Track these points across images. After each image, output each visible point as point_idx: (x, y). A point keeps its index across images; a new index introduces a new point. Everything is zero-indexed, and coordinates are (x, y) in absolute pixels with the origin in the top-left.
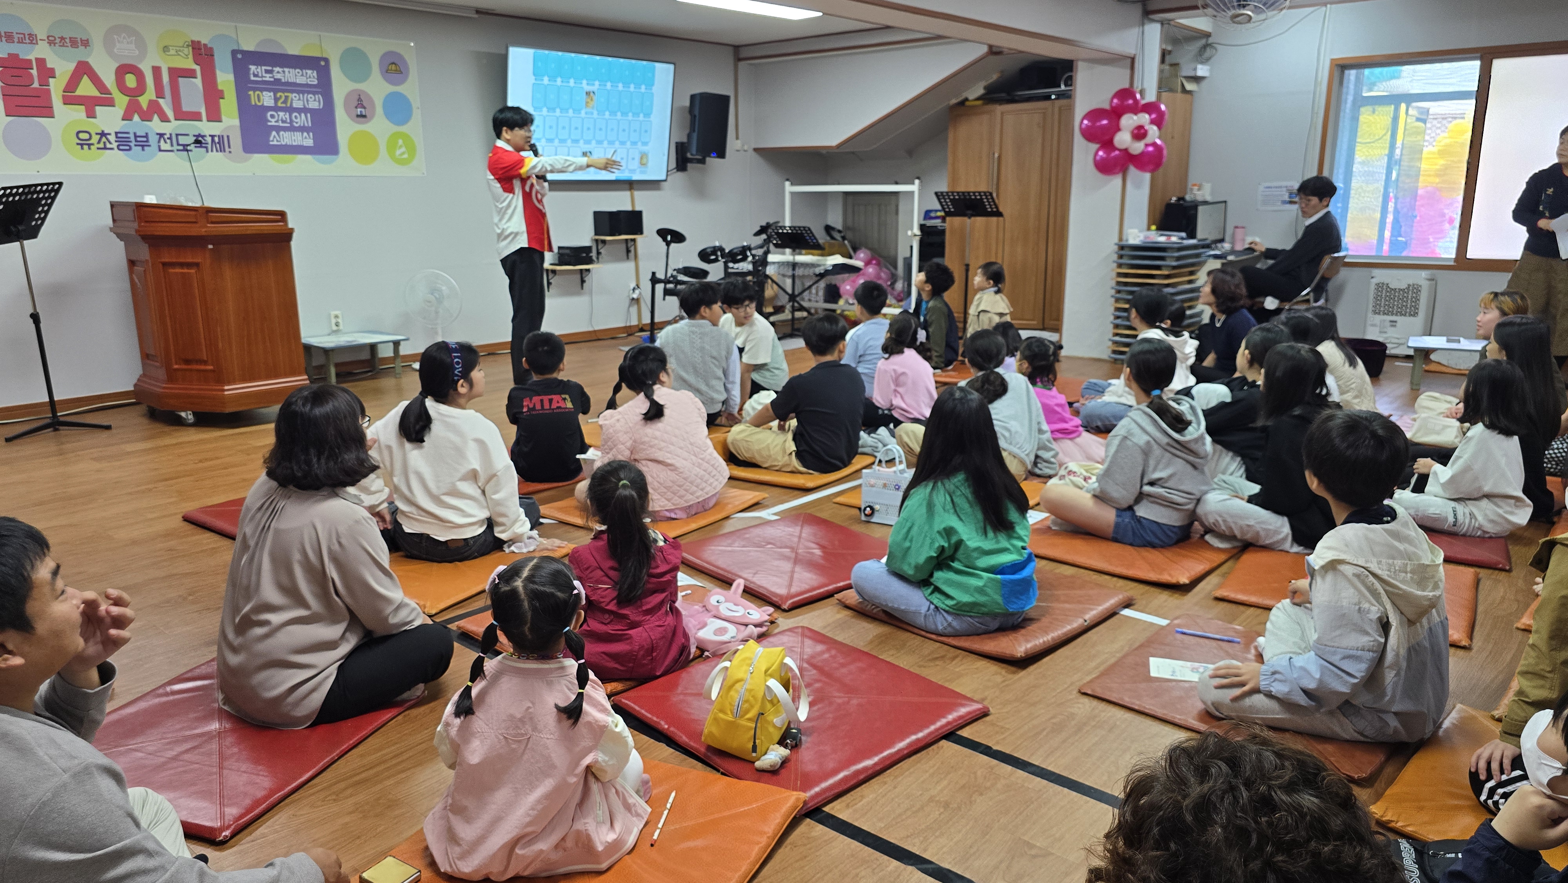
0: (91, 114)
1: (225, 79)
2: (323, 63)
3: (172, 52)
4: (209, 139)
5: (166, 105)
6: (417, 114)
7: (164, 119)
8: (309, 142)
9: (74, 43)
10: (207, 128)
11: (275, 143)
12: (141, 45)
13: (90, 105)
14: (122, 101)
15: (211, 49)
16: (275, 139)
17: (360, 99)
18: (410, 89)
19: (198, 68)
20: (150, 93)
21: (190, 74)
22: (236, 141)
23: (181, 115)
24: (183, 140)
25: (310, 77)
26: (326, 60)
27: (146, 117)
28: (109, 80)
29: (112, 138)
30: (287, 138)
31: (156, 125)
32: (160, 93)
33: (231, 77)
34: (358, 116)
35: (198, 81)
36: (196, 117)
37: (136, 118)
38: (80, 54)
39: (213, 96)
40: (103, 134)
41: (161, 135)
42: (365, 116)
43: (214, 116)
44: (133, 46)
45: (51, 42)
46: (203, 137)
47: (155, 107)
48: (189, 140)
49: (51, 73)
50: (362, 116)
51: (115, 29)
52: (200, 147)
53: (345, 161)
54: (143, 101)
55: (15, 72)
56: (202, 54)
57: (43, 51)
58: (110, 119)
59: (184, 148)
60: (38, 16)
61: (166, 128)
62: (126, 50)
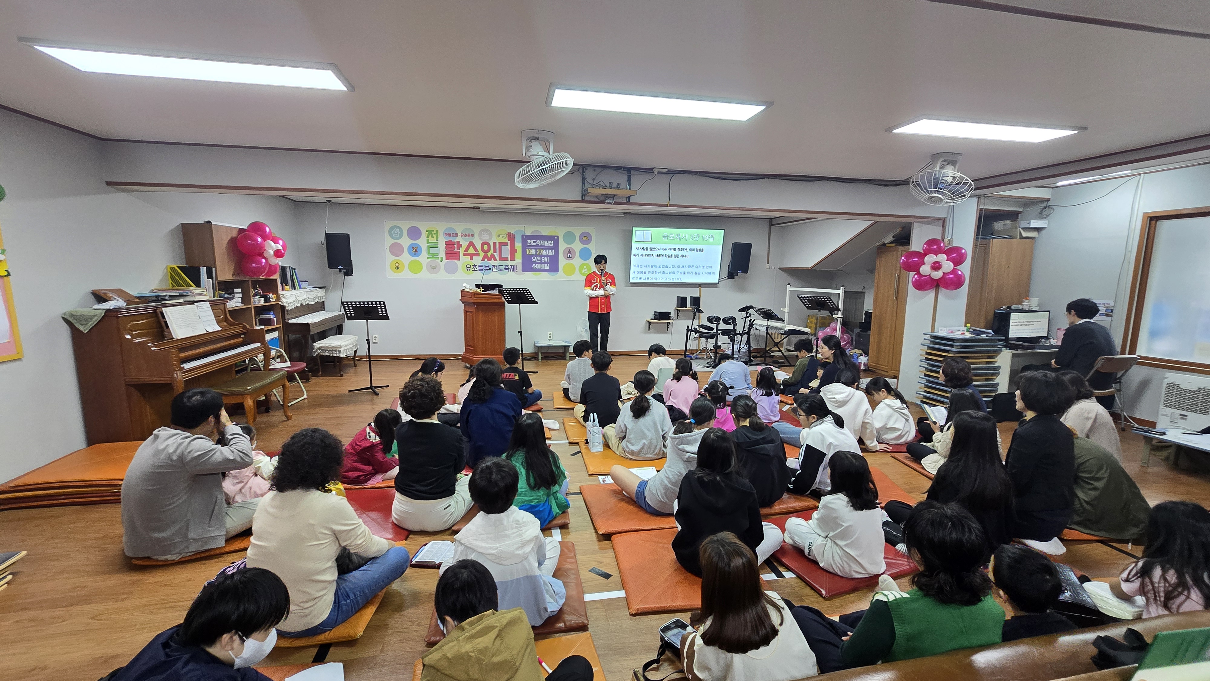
0: (472, 259)
1: (518, 246)
2: (556, 238)
3: (501, 237)
4: (510, 267)
5: (497, 256)
7: (495, 260)
8: (548, 268)
9: (469, 236)
10: (510, 263)
11: (535, 268)
12: (491, 235)
13: (472, 256)
14: (482, 254)
15: (515, 235)
17: (569, 251)
18: (591, 246)
19: (509, 242)
20: (492, 252)
21: (506, 244)
22: (520, 267)
23: (501, 259)
24: (501, 267)
25: (551, 243)
26: (558, 237)
27: (489, 260)
28: (479, 248)
29: (477, 267)
30: (540, 266)
31: (492, 262)
32: (495, 251)
33: (521, 245)
34: (568, 258)
35: (509, 247)
36: (506, 259)
37: (486, 260)
38: (470, 239)
39: (513, 251)
40: (475, 266)
41: (494, 266)
43: (513, 258)
44: (488, 236)
45: (462, 236)
46: (508, 266)
47: (493, 256)
48: (503, 267)
49: (461, 246)
50: (570, 257)
51: (483, 230)
52: (507, 269)
53: (561, 275)
54: (489, 254)
55: (450, 246)
56: (511, 237)
57: (459, 239)
58: (478, 261)
59: (501, 270)
60: (459, 227)
61: (496, 263)
62: (485, 237)
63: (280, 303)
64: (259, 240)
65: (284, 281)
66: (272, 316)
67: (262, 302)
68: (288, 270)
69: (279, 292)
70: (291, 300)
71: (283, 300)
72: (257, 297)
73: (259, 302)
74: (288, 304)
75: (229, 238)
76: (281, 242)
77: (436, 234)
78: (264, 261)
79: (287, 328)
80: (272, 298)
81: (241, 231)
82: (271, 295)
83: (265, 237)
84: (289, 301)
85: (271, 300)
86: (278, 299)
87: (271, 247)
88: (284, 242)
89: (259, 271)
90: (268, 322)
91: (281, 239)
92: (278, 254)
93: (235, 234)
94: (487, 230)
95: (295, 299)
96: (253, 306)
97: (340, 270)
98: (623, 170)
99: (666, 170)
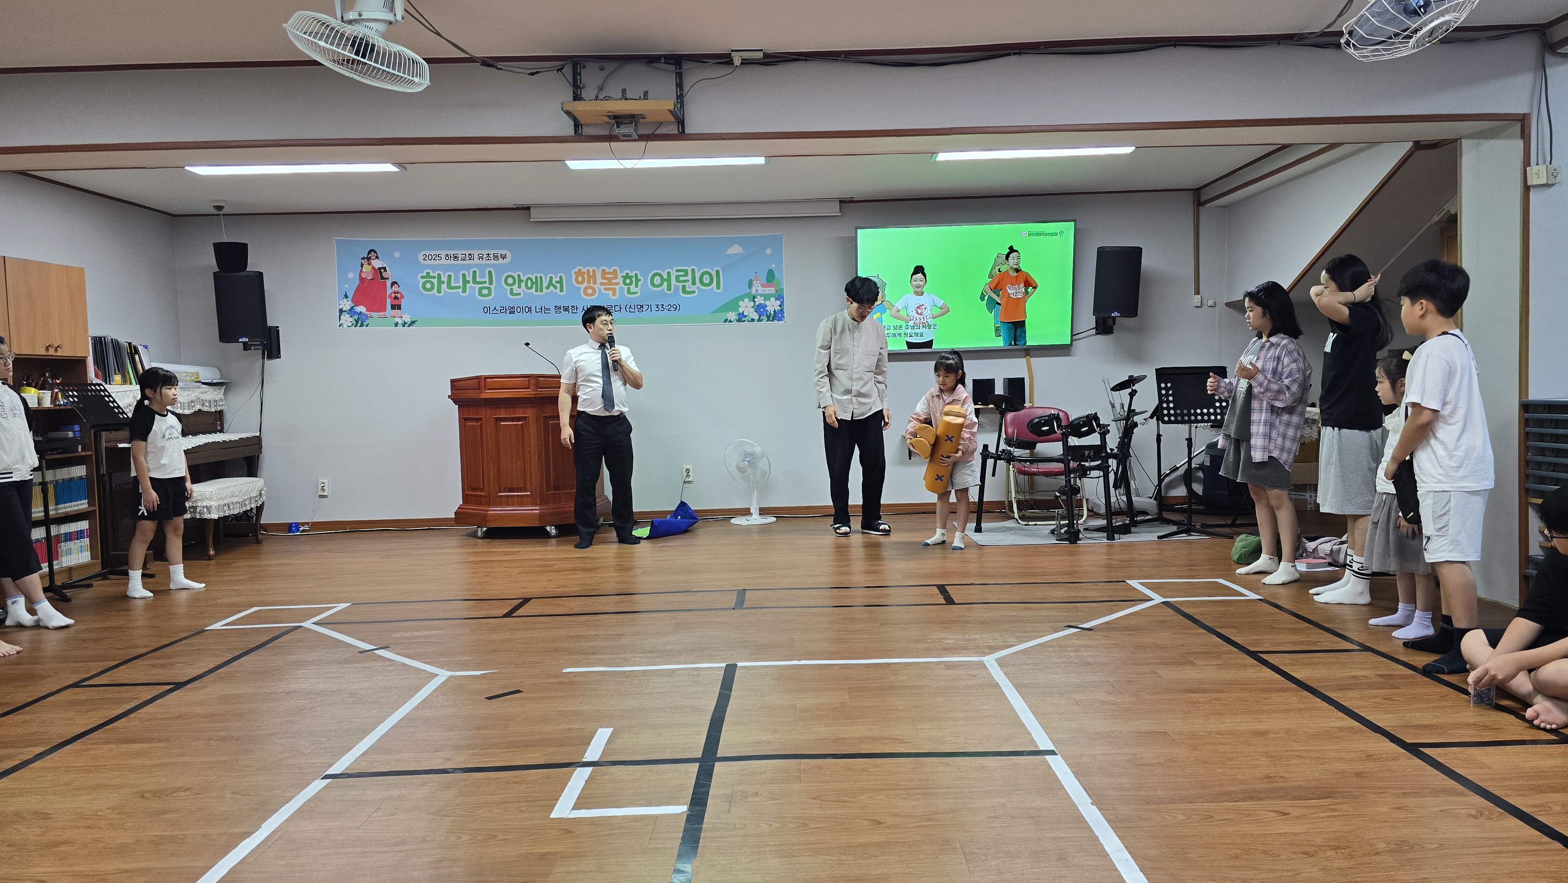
66: (73, 434)
97: (246, 347)
98: (665, 63)
99: (761, 54)
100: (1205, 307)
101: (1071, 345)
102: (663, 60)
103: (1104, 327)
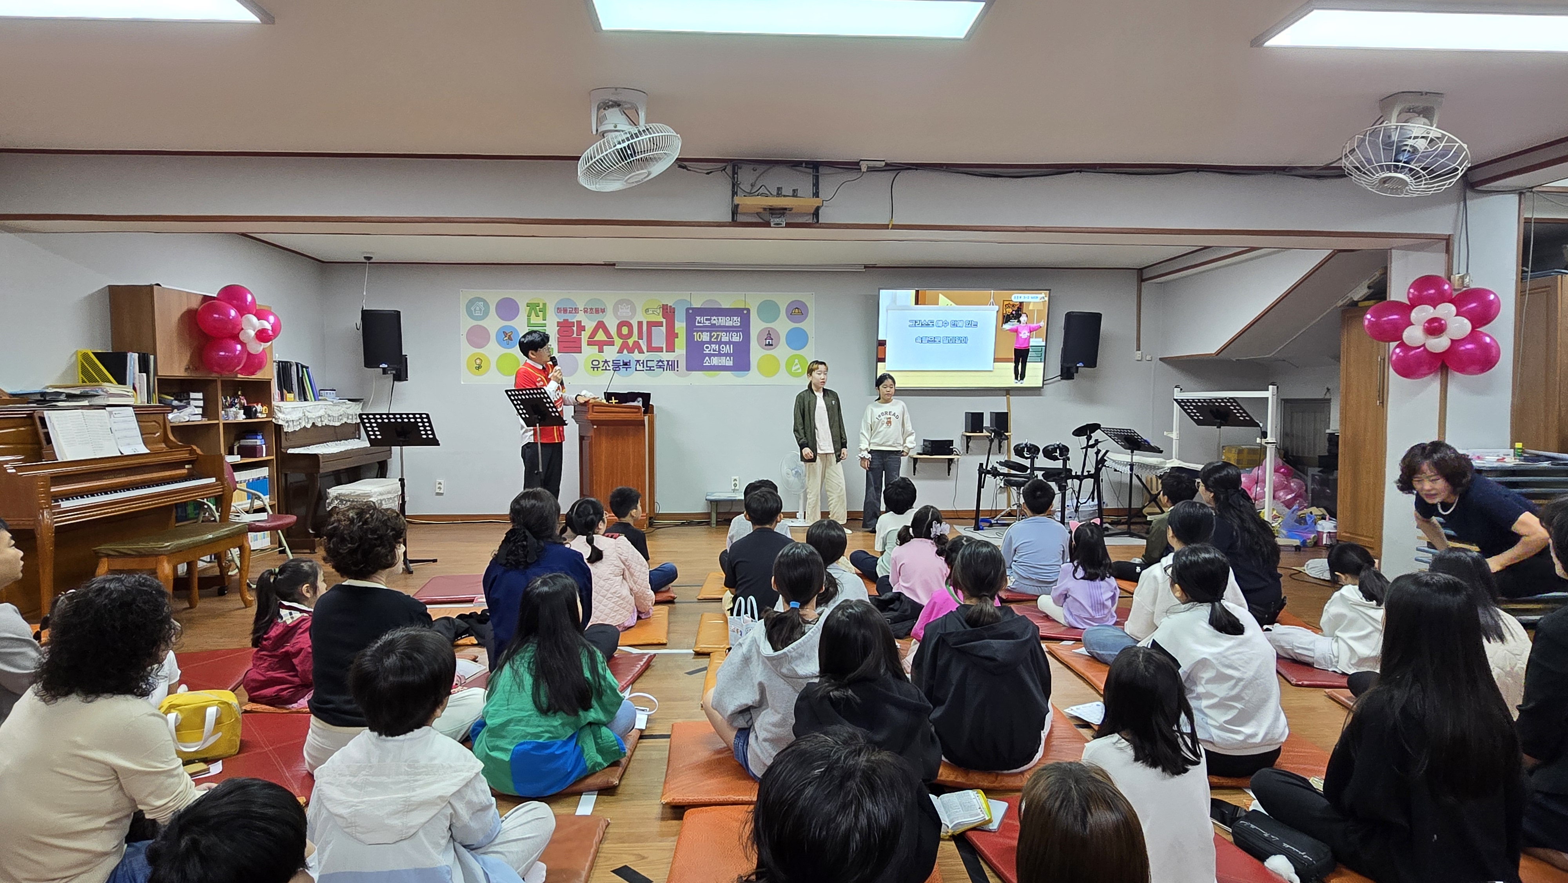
0: (601, 350)
1: (680, 326)
2: (745, 312)
3: (650, 312)
4: (666, 363)
5: (643, 344)
6: (811, 341)
7: (641, 351)
8: (731, 363)
9: (597, 311)
10: (665, 356)
11: (707, 364)
12: (634, 310)
13: (601, 345)
14: (618, 342)
15: (674, 308)
16: (707, 362)
17: (769, 334)
18: (808, 325)
19: (664, 320)
20: (635, 337)
21: (660, 324)
22: (683, 364)
23: (650, 349)
24: (649, 364)
25: (736, 321)
26: (748, 310)
27: (631, 351)
28: (613, 331)
29: (610, 364)
30: (715, 361)
31: (636, 356)
32: (640, 336)
33: (684, 324)
34: (766, 345)
35: (664, 329)
36: (660, 350)
37: (625, 351)
38: (599, 317)
39: (671, 336)
40: (606, 362)
41: (638, 361)
42: (772, 345)
43: (671, 348)
44: (629, 311)
45: (586, 312)
46: (662, 362)
47: (637, 345)
48: (654, 364)
49: (583, 329)
50: (769, 345)
51: (621, 302)
52: (660, 367)
53: (753, 376)
54: (630, 342)
55: (566, 329)
56: (668, 312)
57: (580, 317)
58: (611, 353)
59: (650, 369)
60: (581, 298)
61: (641, 357)
62: (625, 313)
63: (274, 420)
64: (233, 313)
65: (285, 384)
66: (259, 441)
67: (241, 417)
68: (294, 368)
69: (273, 403)
70: (295, 416)
71: (280, 415)
72: (234, 409)
73: (236, 417)
74: (287, 422)
75: (185, 309)
76: (272, 319)
77: (543, 310)
78: (239, 347)
79: (285, 462)
80: (261, 412)
81: (206, 298)
82: (259, 407)
83: (243, 309)
84: (289, 417)
85: (259, 415)
86: (271, 413)
87: (251, 325)
88: (277, 318)
89: (229, 363)
90: (252, 451)
91: (272, 314)
92: (262, 336)
93: (195, 304)
94: (628, 302)
95: (301, 415)
96: (221, 422)
97: (385, 371)
98: (806, 167)
99: (883, 164)
100: (1144, 359)
101: (1042, 387)
102: (804, 165)
103: (1067, 373)
